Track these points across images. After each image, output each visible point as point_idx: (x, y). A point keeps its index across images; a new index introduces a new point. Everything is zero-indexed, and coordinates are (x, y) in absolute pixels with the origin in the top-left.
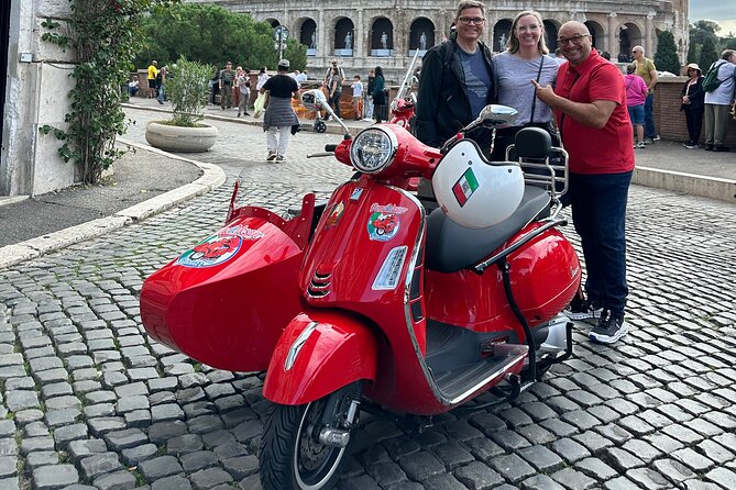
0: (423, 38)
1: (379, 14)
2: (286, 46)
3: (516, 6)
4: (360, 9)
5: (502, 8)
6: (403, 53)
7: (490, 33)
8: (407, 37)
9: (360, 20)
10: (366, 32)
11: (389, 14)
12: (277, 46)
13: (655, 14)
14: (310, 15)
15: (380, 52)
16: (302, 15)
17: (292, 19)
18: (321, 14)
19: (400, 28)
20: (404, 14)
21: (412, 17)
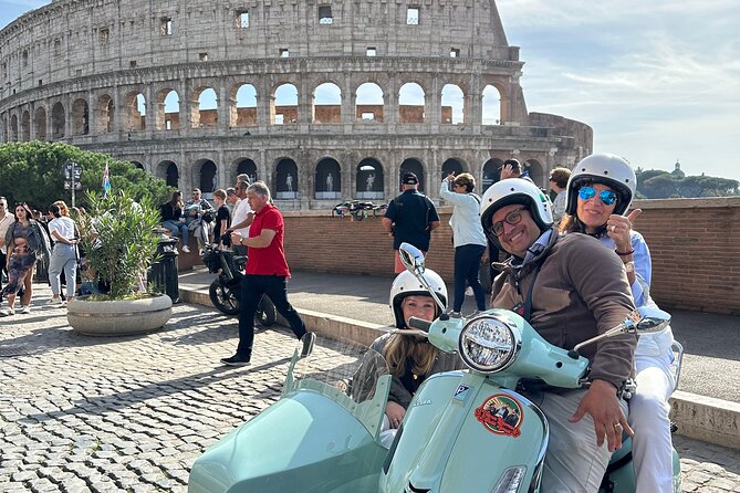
0: (329, 180)
1: (283, 155)
2: (79, 185)
3: (422, 145)
4: (262, 149)
5: (408, 147)
6: (308, 195)
7: (396, 172)
8: (312, 179)
9: (263, 161)
10: (270, 174)
11: (293, 155)
12: (67, 185)
13: (556, 150)
14: (209, 157)
15: (286, 195)
16: (201, 156)
17: (190, 161)
18: (221, 155)
19: (305, 169)
20: (308, 155)
21: (317, 158)
